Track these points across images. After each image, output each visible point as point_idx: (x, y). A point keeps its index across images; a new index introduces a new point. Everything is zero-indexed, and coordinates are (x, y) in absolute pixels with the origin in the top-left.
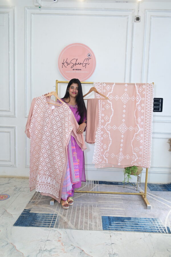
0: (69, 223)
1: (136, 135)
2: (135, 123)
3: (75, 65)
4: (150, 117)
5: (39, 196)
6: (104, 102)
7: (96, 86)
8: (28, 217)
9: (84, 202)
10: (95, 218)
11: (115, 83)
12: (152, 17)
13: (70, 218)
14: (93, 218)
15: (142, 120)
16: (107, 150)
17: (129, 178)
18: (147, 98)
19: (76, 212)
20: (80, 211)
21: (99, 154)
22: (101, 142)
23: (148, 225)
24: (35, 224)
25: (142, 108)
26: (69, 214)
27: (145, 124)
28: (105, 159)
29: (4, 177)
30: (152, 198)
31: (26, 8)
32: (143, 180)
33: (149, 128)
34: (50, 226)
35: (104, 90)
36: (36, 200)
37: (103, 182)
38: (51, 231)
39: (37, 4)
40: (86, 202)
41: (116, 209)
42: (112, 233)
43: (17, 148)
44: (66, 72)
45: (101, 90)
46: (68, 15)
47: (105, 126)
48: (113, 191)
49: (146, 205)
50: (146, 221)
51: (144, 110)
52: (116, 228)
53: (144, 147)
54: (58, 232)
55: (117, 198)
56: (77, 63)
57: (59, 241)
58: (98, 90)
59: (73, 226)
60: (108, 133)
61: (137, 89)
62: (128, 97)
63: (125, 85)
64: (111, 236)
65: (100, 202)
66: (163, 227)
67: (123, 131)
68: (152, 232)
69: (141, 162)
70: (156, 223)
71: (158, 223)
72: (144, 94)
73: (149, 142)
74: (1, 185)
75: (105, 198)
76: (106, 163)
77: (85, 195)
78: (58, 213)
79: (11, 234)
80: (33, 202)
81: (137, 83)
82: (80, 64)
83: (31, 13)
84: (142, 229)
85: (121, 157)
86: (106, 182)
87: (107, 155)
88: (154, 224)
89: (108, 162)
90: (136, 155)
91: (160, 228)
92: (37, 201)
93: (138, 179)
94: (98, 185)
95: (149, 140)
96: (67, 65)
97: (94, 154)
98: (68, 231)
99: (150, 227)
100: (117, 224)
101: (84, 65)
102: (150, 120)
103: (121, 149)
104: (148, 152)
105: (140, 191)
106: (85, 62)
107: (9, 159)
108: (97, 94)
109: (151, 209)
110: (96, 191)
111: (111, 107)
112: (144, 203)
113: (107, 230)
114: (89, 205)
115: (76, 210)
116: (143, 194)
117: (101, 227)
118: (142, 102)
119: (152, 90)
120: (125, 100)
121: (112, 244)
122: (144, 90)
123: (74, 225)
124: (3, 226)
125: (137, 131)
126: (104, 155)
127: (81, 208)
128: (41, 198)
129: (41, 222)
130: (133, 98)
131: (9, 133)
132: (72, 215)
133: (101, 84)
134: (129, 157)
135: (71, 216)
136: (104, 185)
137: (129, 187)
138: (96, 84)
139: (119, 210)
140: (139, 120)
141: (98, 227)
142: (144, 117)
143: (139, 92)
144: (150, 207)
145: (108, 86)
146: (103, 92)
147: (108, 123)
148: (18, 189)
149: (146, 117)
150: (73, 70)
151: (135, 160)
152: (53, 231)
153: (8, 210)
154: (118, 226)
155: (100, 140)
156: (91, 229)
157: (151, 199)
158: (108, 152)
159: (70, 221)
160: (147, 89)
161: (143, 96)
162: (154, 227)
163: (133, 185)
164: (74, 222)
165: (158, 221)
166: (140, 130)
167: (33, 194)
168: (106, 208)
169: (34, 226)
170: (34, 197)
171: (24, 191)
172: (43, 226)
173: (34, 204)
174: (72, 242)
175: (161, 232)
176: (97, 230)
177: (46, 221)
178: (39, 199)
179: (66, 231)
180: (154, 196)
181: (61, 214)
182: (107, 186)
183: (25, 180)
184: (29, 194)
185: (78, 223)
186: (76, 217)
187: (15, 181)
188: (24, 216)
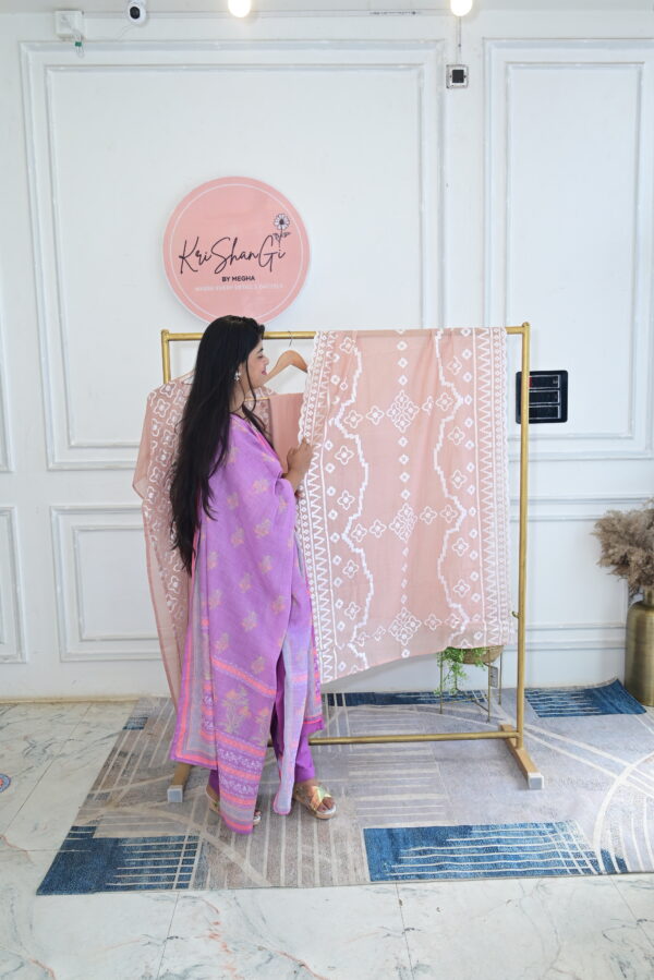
0: (246, 866)
1: (451, 535)
2: (443, 494)
3: (229, 260)
5: (122, 770)
8: (88, 858)
10: (339, 838)
12: (510, 67)
13: (248, 848)
14: (332, 838)
15: (470, 479)
17: (459, 677)
23: (533, 849)
24: (119, 880)
27: (483, 490)
30: (545, 743)
31: (24, 48)
32: (509, 680)
34: (176, 882)
36: (115, 788)
38: (180, 902)
39: (66, 31)
41: (415, 797)
42: (404, 889)
43: (22, 589)
44: (197, 289)
46: (191, 67)
47: (346, 531)
48: (401, 728)
49: (525, 774)
50: (527, 833)
52: (418, 869)
53: (486, 575)
54: (208, 904)
55: (418, 757)
56: (237, 253)
57: (214, 936)
59: (259, 878)
60: (359, 554)
64: (401, 902)
65: (354, 777)
66: (586, 853)
68: (549, 873)
70: (563, 840)
71: (568, 837)
75: (371, 761)
78: (199, 832)
79: (31, 926)
80: (104, 797)
82: (250, 257)
83: (46, 66)
84: (511, 866)
88: (554, 842)
90: (461, 611)
91: (577, 855)
92: (119, 792)
93: (491, 677)
94: (345, 708)
96: (200, 264)
98: (243, 895)
99: (541, 857)
100: (420, 853)
101: (265, 259)
102: (498, 475)
104: (501, 590)
105: (502, 723)
106: (268, 249)
109: (543, 787)
110: (339, 735)
111: (360, 452)
112: (516, 767)
113: (386, 879)
116: (511, 734)
117: (363, 871)
120: (402, 419)
121: (408, 929)
123: (265, 872)
125: (455, 520)
128: (131, 779)
129: (141, 871)
134: (438, 623)
136: (364, 708)
137: (461, 710)
139: (426, 801)
140: (458, 479)
141: (353, 872)
142: (475, 464)
144: (538, 782)
147: (355, 516)
148: (39, 749)
149: (483, 465)
150: (224, 279)
151: (463, 628)
152: (188, 901)
153: (11, 836)
154: (425, 861)
156: (326, 881)
157: (540, 748)
159: (248, 856)
162: (557, 854)
163: (475, 702)
164: (262, 860)
165: (569, 832)
166: (462, 517)
167: (101, 764)
168: (380, 798)
169: (115, 889)
170: (105, 777)
171: (63, 755)
172: (148, 888)
173: (106, 805)
174: (261, 937)
175: (580, 871)
176: (349, 885)
177: (157, 865)
178: (123, 782)
179: (235, 898)
180: (553, 739)
181: (213, 833)
182: (379, 710)
183: (64, 712)
184: (84, 766)
185: (278, 865)
186: (270, 840)
187: (24, 718)
188: (72, 853)
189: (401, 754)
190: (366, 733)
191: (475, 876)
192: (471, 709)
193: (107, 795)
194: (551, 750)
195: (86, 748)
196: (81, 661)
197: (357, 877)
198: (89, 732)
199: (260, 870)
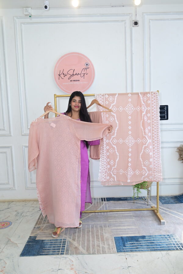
0: (80, 248)
1: (145, 147)
2: (143, 135)
3: (72, 76)
4: (158, 127)
5: (43, 220)
6: (107, 115)
7: (98, 98)
8: (34, 246)
9: (94, 223)
10: (107, 239)
11: (118, 94)
12: (150, 20)
13: (81, 242)
14: (105, 239)
15: (150, 131)
16: (115, 166)
17: (139, 193)
18: (152, 107)
19: (86, 234)
20: (91, 233)
21: (105, 171)
22: (106, 157)
23: (164, 242)
24: (44, 252)
25: (149, 118)
26: (79, 237)
27: (153, 135)
28: (113, 176)
29: (3, 202)
30: (165, 212)
31: (15, 18)
32: (154, 193)
33: (157, 138)
34: (60, 253)
35: (107, 102)
36: (42, 225)
37: (110, 198)
38: (62, 259)
39: (27, 13)
40: (95, 223)
41: (128, 227)
42: (127, 255)
43: (14, 169)
44: (63, 84)
45: (103, 102)
46: (61, 22)
47: (111, 140)
48: (123, 207)
49: (160, 220)
50: (162, 238)
51: (150, 120)
52: (131, 249)
53: (154, 160)
54: (70, 259)
55: (128, 216)
56: (75, 74)
57: (72, 269)
58: (100, 102)
59: (84, 251)
60: (114, 147)
61: (142, 98)
62: (133, 107)
63: (129, 95)
64: (126, 258)
65: (110, 222)
66: (180, 244)
67: (130, 145)
68: (170, 250)
69: (152, 176)
70: (173, 240)
71: (174, 239)
72: (149, 103)
73: (158, 153)
74: (1, 211)
75: (115, 217)
76: (114, 181)
77: (94, 215)
78: (66, 238)
79: (18, 266)
80: (38, 228)
81: (141, 92)
82: (78, 75)
83: (21, 23)
84: (158, 248)
85: (131, 173)
86: (114, 198)
87: (115, 171)
88: (170, 240)
89: (116, 179)
90: (146, 169)
91: (177, 244)
92: (43, 226)
93: (148, 193)
94: (106, 202)
95: (158, 151)
96: (64, 77)
97: (100, 171)
98: (80, 256)
99: (167, 245)
100: (131, 244)
101: (82, 75)
102: (157, 130)
103: (130, 164)
104: (158, 164)
105: (152, 206)
106: (83, 72)
107: (7, 182)
108: (99, 106)
109: (165, 224)
110: (105, 210)
111: (116, 119)
112: (157, 218)
113: (122, 251)
114: (99, 225)
115: (86, 232)
116: (155, 209)
117: (115, 249)
118: (147, 112)
119: (157, 99)
120: (130, 111)
121: (129, 267)
122: (148, 99)
123: (86, 250)
124: (8, 257)
125: (146, 143)
126: (112, 172)
127: (90, 229)
128: (46, 223)
129: (50, 250)
130: (138, 109)
131: (5, 154)
132: (82, 238)
133: (103, 95)
134: (139, 172)
135: (81, 240)
136: (112, 202)
137: (140, 202)
138: (98, 96)
139: (132, 229)
140: (147, 131)
141: (112, 249)
142: (151, 127)
143: (144, 102)
144: (164, 223)
145: (111, 98)
146: (106, 104)
147: (114, 136)
148: (20, 214)
149: (153, 127)
150: (71, 81)
151: (146, 175)
152: (63, 258)
153: (12, 239)
154: (133, 246)
155: (105, 156)
156: (104, 252)
157: (163, 213)
158: (115, 168)
159: (81, 245)
160: (152, 98)
161: (148, 105)
162: (171, 244)
163: (143, 200)
164: (85, 246)
165: (174, 237)
166: (148, 142)
167: (37, 218)
168: (118, 228)
169: (43, 255)
170: (39, 222)
171: (27, 216)
172: (52, 254)
173: (39, 230)
174: (86, 269)
175: (179, 249)
176: (111, 253)
177: (55, 247)
178: (44, 223)
179: (78, 257)
180: (167, 210)
181: (70, 238)
182: (116, 202)
183: (26, 204)
184: (33, 219)
185: (90, 247)
186: (87, 240)
187: (15, 205)
188: (30, 244)
189: (123, 215)
190: (113, 209)
191: (148, 250)
192: (143, 202)
193: (39, 227)
194: (166, 213)
195: (33, 214)
196: (31, 189)
197: (113, 251)
198: (34, 209)
199: (84, 249)
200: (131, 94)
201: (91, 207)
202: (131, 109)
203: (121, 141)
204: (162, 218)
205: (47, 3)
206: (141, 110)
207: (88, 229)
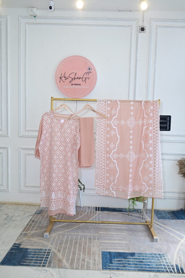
0: (64, 261)
1: (144, 162)
3: (74, 79)
5: (32, 226)
8: (17, 254)
9: (83, 234)
10: (94, 254)
12: (158, 27)
13: (66, 255)
14: (92, 254)
17: (134, 205)
19: (73, 246)
20: (78, 245)
23: (154, 262)
24: (25, 262)
26: (64, 249)
28: (113, 192)
31: (20, 18)
32: (149, 207)
34: (42, 264)
36: (29, 232)
37: (105, 208)
38: (42, 271)
39: (32, 13)
40: (85, 234)
41: (118, 242)
42: (112, 273)
44: (64, 87)
46: (66, 24)
47: (111, 155)
48: (116, 219)
49: (153, 237)
50: (152, 257)
52: (117, 266)
54: (51, 273)
55: (121, 229)
56: (76, 77)
59: (68, 265)
60: (115, 162)
63: (131, 103)
64: (111, 277)
65: (101, 234)
66: (171, 265)
67: (131, 160)
68: (158, 271)
71: (165, 259)
78: (52, 248)
80: (25, 234)
83: (26, 23)
84: (147, 268)
87: (115, 187)
88: (161, 261)
90: (146, 185)
91: (168, 266)
92: (30, 233)
93: (144, 205)
94: (100, 212)
96: (65, 80)
98: (62, 270)
99: (157, 265)
100: (118, 261)
101: (84, 79)
104: (159, 180)
105: (146, 220)
106: (85, 76)
107: (1, 183)
109: (158, 241)
110: (97, 220)
111: (117, 133)
112: (150, 234)
113: (107, 269)
114: (88, 237)
115: (73, 244)
116: (149, 224)
117: (100, 266)
123: (70, 263)
125: (146, 158)
126: (111, 187)
127: (78, 241)
128: (34, 230)
129: (32, 260)
130: (140, 122)
131: (1, 154)
132: (68, 250)
134: (138, 188)
135: (67, 252)
136: (106, 212)
137: (135, 215)
139: (122, 244)
141: (97, 266)
142: (152, 141)
144: (157, 240)
147: (114, 151)
148: (9, 218)
150: (72, 84)
151: (146, 191)
152: (44, 271)
154: (120, 264)
156: (88, 268)
157: (158, 229)
158: (115, 184)
159: (65, 258)
162: (161, 265)
163: (139, 213)
164: (69, 259)
165: (166, 258)
167: (26, 224)
168: (108, 241)
169: (23, 265)
170: (27, 228)
171: (16, 220)
172: (33, 266)
173: (25, 237)
175: (169, 271)
176: (95, 270)
177: (38, 258)
178: (32, 230)
179: (59, 272)
180: (162, 226)
181: (56, 249)
182: (110, 213)
183: (19, 207)
184: (21, 224)
185: (74, 261)
186: (72, 253)
187: (7, 208)
188: (13, 252)
190: (105, 220)
191: (135, 270)
192: (138, 215)
193: (26, 234)
194: (161, 229)
195: (23, 219)
196: (25, 193)
197: (98, 268)
198: (25, 214)
199: (68, 263)
200: (133, 101)
201: (83, 216)
202: (133, 122)
203: (122, 156)
204: (155, 234)
205: (52, 4)
206: (143, 124)
207: (76, 241)
